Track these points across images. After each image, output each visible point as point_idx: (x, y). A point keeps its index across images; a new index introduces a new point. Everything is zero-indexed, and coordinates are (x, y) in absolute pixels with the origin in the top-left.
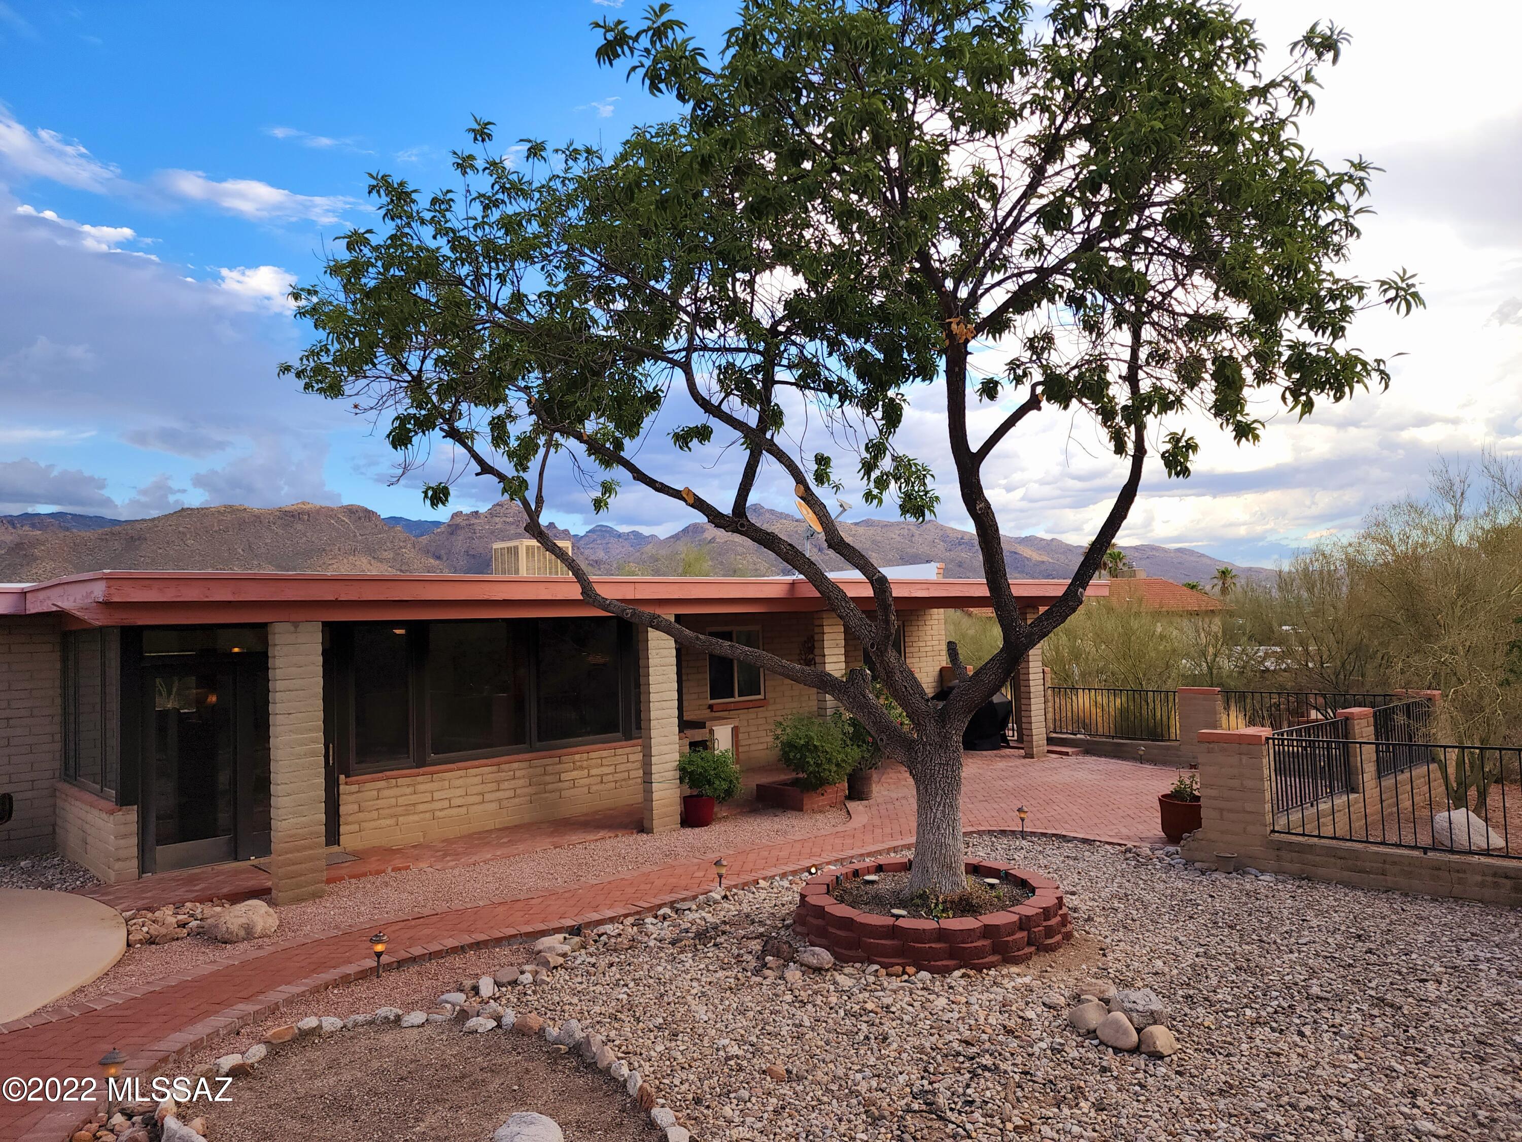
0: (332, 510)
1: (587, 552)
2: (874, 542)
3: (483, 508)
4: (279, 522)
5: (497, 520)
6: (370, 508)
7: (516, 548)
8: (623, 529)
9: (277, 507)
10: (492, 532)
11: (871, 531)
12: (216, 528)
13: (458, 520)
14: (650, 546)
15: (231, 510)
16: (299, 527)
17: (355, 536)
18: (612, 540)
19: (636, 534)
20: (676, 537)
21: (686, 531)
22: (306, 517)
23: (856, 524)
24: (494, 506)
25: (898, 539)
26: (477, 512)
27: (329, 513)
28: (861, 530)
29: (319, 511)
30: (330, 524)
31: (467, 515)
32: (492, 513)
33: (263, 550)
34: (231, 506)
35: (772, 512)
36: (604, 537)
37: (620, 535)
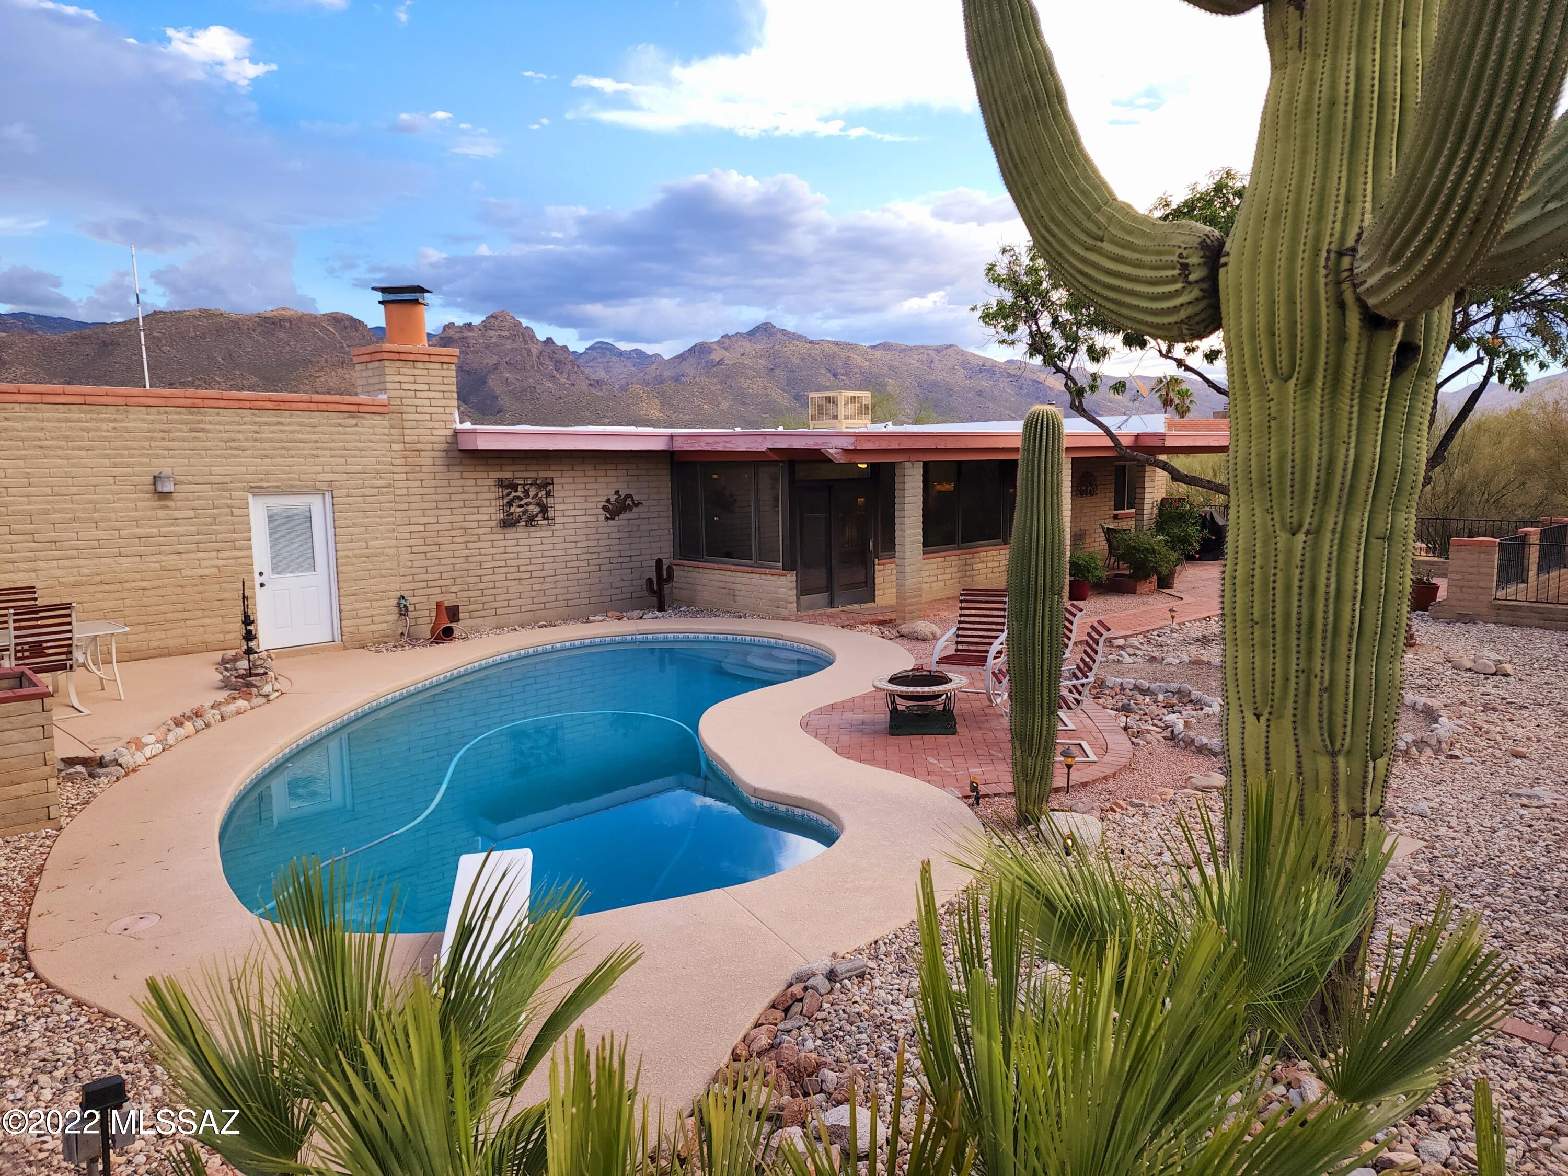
0: (316, 317)
1: (587, 371)
2: (891, 368)
3: (477, 320)
4: (259, 329)
5: (492, 333)
6: (356, 317)
7: (835, 399)
8: (624, 346)
9: (255, 312)
10: (487, 347)
11: (888, 356)
12: (192, 334)
13: (451, 333)
14: (654, 366)
15: (207, 314)
16: (281, 335)
17: (342, 347)
18: (614, 359)
19: (638, 352)
20: (681, 358)
21: (692, 350)
22: (287, 324)
23: (873, 347)
24: (488, 318)
25: (917, 364)
26: (470, 324)
27: (313, 321)
28: (878, 354)
29: (301, 318)
30: (315, 333)
31: (459, 327)
32: (485, 326)
33: (244, 360)
34: (206, 311)
35: (784, 332)
36: (604, 355)
37: (621, 354)
